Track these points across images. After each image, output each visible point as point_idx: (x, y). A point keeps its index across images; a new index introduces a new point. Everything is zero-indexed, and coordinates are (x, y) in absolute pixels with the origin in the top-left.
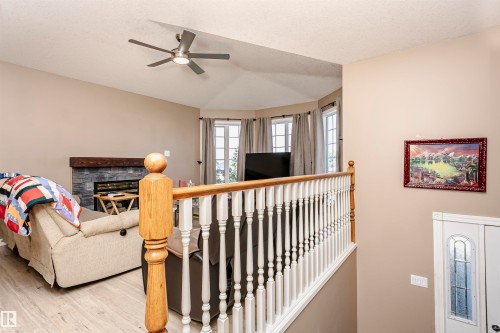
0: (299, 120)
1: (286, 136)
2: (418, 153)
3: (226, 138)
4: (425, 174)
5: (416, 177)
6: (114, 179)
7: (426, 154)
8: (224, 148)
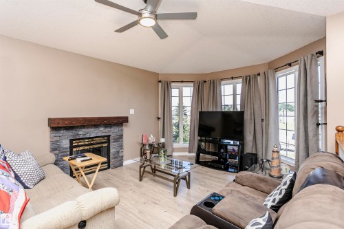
0: (249, 81)
1: (235, 95)
3: (181, 97)
6: (88, 136)
8: (179, 106)
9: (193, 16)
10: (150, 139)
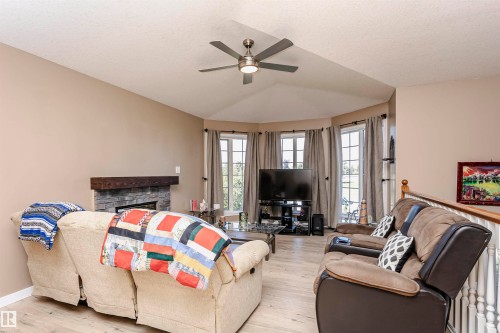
0: (313, 137)
1: (295, 151)
2: (471, 173)
3: (230, 151)
4: (476, 192)
5: (469, 195)
7: (477, 174)
8: (228, 163)
9: (293, 69)
10: (202, 205)
